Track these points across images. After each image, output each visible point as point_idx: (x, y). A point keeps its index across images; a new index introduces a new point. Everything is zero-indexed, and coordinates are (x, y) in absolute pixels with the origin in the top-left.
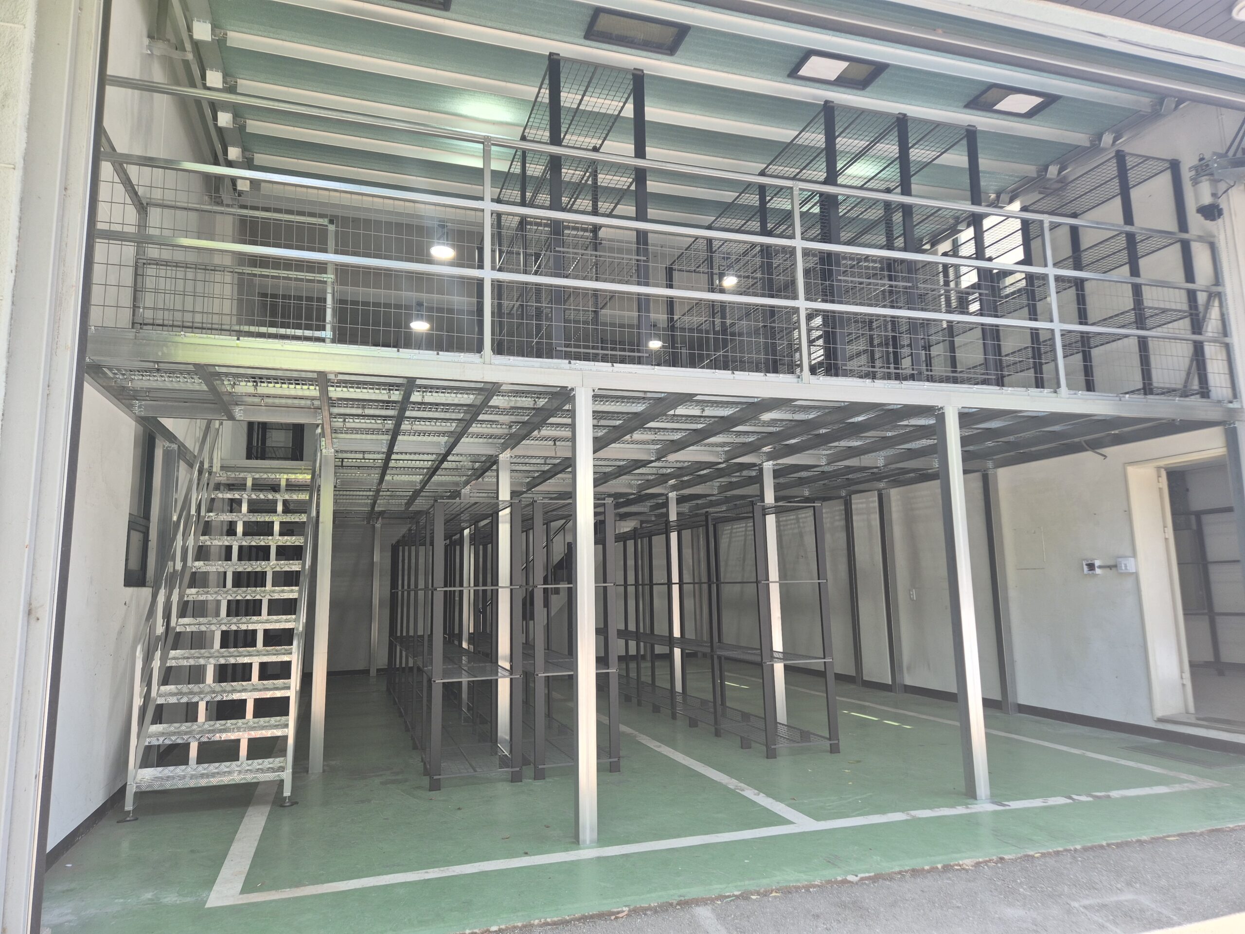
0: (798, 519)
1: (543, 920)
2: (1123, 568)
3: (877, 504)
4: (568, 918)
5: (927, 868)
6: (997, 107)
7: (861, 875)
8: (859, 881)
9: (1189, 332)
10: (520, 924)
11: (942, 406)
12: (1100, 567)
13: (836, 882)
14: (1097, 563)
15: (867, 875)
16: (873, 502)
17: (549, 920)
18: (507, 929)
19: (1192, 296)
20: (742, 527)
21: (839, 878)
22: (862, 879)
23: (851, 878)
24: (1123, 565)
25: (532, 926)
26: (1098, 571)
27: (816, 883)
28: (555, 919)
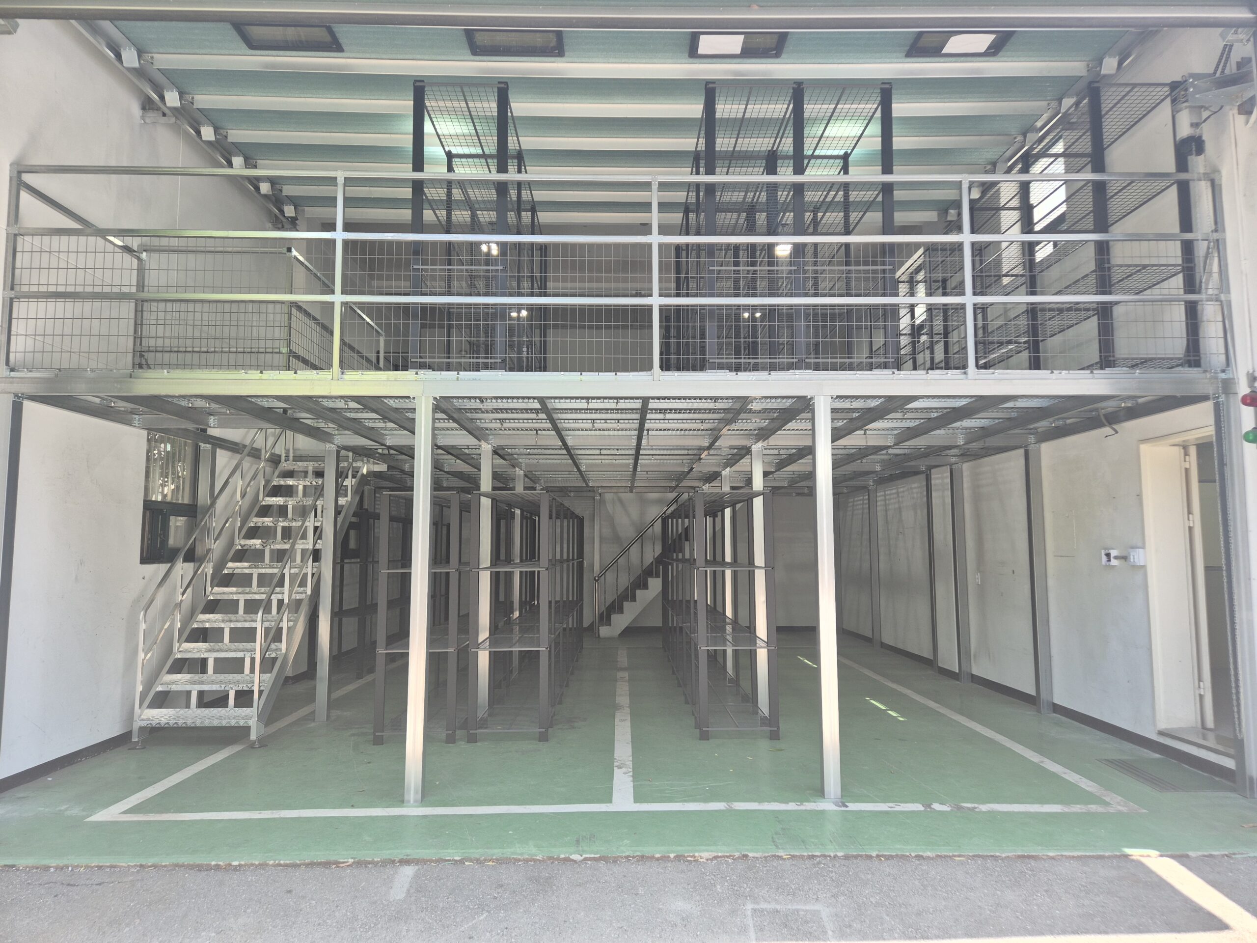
0: (898, 493)
1: (277, 862)
2: (1132, 560)
3: (949, 480)
4: (298, 862)
5: (657, 855)
6: (945, 51)
7: (584, 856)
8: (583, 860)
9: (1182, 292)
10: (257, 863)
11: (812, 395)
12: (1116, 558)
13: (558, 859)
14: (1113, 553)
15: (592, 856)
16: (946, 477)
17: (282, 862)
18: (245, 865)
19: (1188, 248)
20: (860, 500)
21: (562, 856)
22: (586, 859)
23: (573, 857)
24: (1132, 557)
25: (267, 865)
26: (1114, 562)
27: (538, 858)
28: (288, 862)
